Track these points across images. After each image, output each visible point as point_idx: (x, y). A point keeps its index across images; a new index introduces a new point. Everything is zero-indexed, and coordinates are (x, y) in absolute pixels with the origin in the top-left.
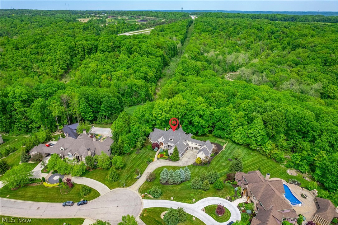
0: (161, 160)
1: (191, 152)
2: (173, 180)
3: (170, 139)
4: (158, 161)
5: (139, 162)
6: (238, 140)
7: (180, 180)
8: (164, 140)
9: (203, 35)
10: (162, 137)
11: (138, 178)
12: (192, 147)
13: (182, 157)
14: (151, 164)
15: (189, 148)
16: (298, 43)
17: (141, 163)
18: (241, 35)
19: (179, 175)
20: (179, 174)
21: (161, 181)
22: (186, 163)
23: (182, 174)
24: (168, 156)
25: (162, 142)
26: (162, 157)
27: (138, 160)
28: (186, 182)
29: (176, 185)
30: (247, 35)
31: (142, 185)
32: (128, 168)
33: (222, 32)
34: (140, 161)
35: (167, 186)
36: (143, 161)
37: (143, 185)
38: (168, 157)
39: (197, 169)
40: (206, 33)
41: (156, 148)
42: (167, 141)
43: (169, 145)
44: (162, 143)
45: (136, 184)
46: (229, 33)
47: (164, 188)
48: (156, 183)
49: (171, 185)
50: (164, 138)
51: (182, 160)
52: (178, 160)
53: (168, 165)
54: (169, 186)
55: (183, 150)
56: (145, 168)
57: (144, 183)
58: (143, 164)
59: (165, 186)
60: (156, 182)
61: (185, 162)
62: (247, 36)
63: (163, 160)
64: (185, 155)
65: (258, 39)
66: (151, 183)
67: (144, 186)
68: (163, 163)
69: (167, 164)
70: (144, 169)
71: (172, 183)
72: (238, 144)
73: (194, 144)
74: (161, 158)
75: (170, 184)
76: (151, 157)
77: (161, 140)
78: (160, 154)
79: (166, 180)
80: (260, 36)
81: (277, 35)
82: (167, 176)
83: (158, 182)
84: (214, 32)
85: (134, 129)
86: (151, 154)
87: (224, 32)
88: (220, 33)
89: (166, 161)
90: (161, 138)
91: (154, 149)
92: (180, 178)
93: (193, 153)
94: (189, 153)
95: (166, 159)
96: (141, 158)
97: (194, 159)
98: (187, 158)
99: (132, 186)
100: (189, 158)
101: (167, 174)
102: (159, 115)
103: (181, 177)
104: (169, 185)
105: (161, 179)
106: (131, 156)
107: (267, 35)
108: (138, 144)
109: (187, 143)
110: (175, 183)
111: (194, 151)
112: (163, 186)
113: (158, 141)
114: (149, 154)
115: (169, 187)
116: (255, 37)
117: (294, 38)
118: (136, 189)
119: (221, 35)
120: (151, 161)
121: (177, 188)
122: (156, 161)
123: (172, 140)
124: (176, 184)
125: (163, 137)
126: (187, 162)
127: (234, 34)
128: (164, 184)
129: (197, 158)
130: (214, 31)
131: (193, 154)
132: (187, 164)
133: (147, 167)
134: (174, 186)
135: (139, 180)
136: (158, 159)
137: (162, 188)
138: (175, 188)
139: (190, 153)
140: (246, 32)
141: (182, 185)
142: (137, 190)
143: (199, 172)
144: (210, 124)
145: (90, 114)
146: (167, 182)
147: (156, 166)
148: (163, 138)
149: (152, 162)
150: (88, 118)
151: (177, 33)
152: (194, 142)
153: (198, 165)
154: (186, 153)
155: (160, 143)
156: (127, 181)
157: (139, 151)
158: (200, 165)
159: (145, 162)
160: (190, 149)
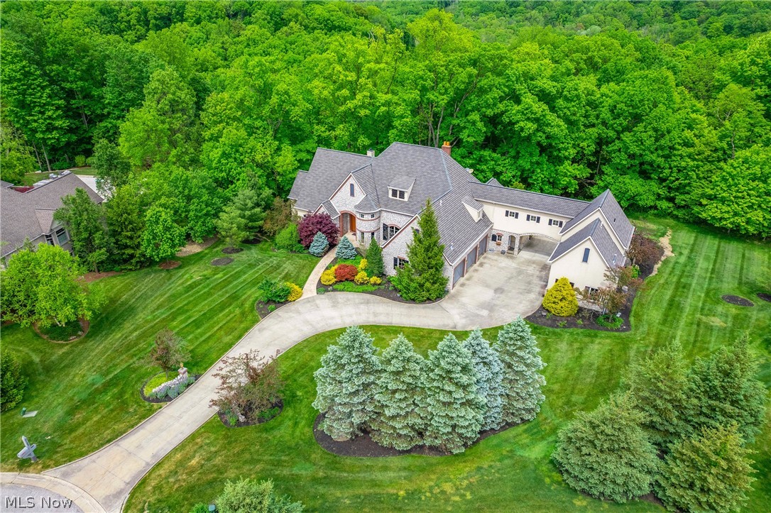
0: (340, 296)
1: (505, 262)
2: (411, 421)
3: (394, 193)
4: (324, 301)
5: (213, 301)
6: (736, 214)
7: (469, 420)
8: (360, 196)
9: (481, 18)
10: (352, 181)
11: (167, 398)
12: (512, 238)
13: (463, 285)
14: (281, 312)
15: (491, 244)
16: (759, 22)
17: (222, 307)
18: (585, 16)
19: (465, 379)
20: (465, 369)
21: (324, 426)
22: (485, 313)
23: (482, 373)
24: (382, 275)
25: (350, 209)
26: (345, 278)
27: (209, 294)
28: (510, 433)
29: (434, 458)
30: (604, 15)
31: (175, 450)
32: (135, 330)
33: (534, 11)
34: (218, 298)
35: (367, 461)
36: (234, 297)
37: (182, 446)
38: (379, 281)
39: (563, 346)
40: (492, 15)
41: (320, 240)
42: (377, 201)
43: (385, 227)
44: (352, 218)
45: (129, 442)
46: (553, 14)
47: (340, 483)
48: (287, 438)
49: (395, 461)
50: (364, 186)
51: (464, 300)
52: (439, 297)
53: (382, 320)
54: (385, 468)
55: (465, 245)
56: (236, 333)
57: (192, 437)
58: (230, 313)
59: (349, 461)
60: (288, 429)
61: (483, 306)
62: (602, 17)
63: (351, 295)
64: (475, 274)
65: (635, 23)
66: (251, 433)
67: (181, 464)
68: (350, 310)
69: (375, 315)
70: (227, 339)
71: (402, 445)
72: (734, 234)
73: (523, 215)
74: (340, 286)
75: (391, 450)
76: (287, 277)
77: (344, 201)
78: (333, 269)
79: (356, 419)
80: (641, 15)
81: (690, 9)
82: (366, 386)
83: (304, 430)
84: (514, 12)
85: (216, 154)
86: (288, 267)
87: (540, 11)
88: (528, 15)
89: (368, 302)
90: (348, 184)
91: (308, 247)
92: (469, 403)
93: (514, 265)
94: (495, 267)
95: (371, 293)
96: (230, 282)
97: (529, 291)
98: (488, 286)
99: (94, 456)
100: (499, 290)
101: (369, 369)
102: (345, 92)
103: (482, 399)
104: (381, 461)
105: (319, 405)
106: (183, 275)
107: (661, 11)
108: (230, 219)
109: (484, 215)
110: (428, 442)
111: (522, 260)
112: (333, 465)
113: (330, 207)
114: (278, 266)
115: (378, 476)
116: (626, 17)
117: (744, 13)
118: (118, 484)
119: (532, 20)
120: (278, 300)
121: (448, 487)
122: (309, 300)
123: (402, 195)
124: (433, 448)
125: (358, 179)
126: (491, 307)
127: (567, 14)
128: (342, 448)
129: (551, 284)
130: (514, 9)
131: (520, 272)
132: (490, 317)
133: (247, 329)
134: (422, 470)
135: (169, 412)
136: (323, 288)
137: (326, 481)
138: (426, 483)
139: (503, 265)
140: (602, 9)
141: (487, 459)
142: (120, 492)
143: (583, 361)
144: (584, 144)
145: (50, 118)
146: (364, 429)
147: (307, 322)
148: (357, 188)
149: (287, 302)
150: (43, 132)
151: (414, 15)
152: (525, 204)
153: (561, 324)
154: (481, 265)
155: (344, 215)
156: (79, 416)
157: (234, 256)
158: (576, 325)
159: (247, 305)
160: (500, 248)
